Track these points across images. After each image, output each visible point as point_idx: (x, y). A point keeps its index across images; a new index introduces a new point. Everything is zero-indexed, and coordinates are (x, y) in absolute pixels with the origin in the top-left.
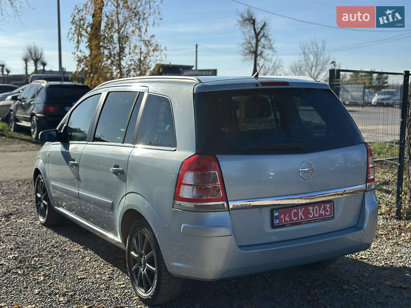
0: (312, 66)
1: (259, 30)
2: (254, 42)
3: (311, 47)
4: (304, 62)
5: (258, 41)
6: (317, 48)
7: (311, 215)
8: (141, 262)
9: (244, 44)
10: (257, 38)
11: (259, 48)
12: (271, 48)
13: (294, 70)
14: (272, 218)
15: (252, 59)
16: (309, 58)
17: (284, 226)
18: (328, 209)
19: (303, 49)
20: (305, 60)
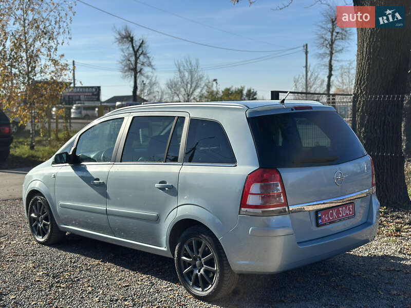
0: (188, 83)
1: (138, 47)
2: (133, 59)
3: (186, 65)
4: (179, 79)
5: (137, 59)
6: (192, 66)
7: (341, 215)
9: (124, 61)
10: (136, 55)
11: (139, 65)
12: (150, 65)
13: (170, 87)
14: (317, 218)
15: (132, 76)
16: (184, 76)
17: (325, 225)
18: (351, 209)
19: (178, 66)
20: (180, 77)
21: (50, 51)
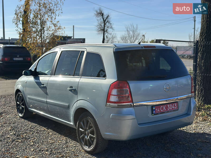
0: (132, 37)
1: (106, 18)
2: (103, 24)
3: (131, 28)
4: (127, 35)
5: (105, 24)
6: (134, 28)
7: (169, 109)
8: (86, 133)
9: (98, 25)
10: (104, 22)
11: (106, 28)
12: (111, 28)
13: (123, 39)
14: (152, 110)
15: (102, 33)
16: (130, 33)
17: (157, 114)
18: (176, 106)
19: (127, 28)
20: (128, 34)
21: (52, 19)
